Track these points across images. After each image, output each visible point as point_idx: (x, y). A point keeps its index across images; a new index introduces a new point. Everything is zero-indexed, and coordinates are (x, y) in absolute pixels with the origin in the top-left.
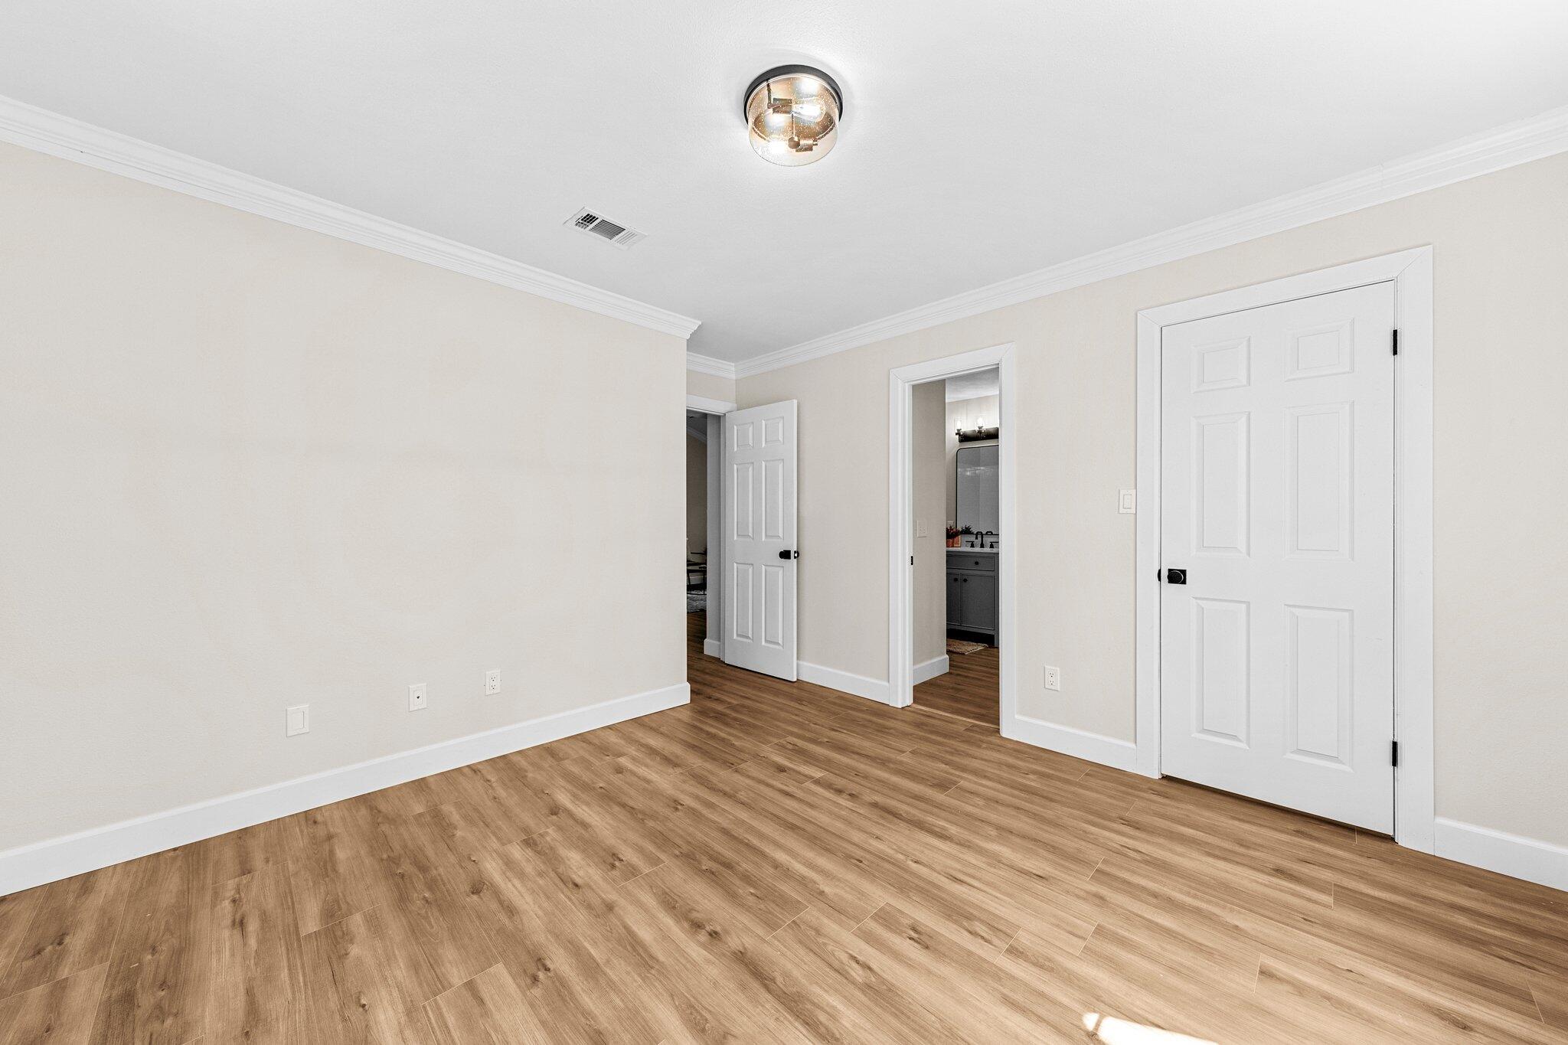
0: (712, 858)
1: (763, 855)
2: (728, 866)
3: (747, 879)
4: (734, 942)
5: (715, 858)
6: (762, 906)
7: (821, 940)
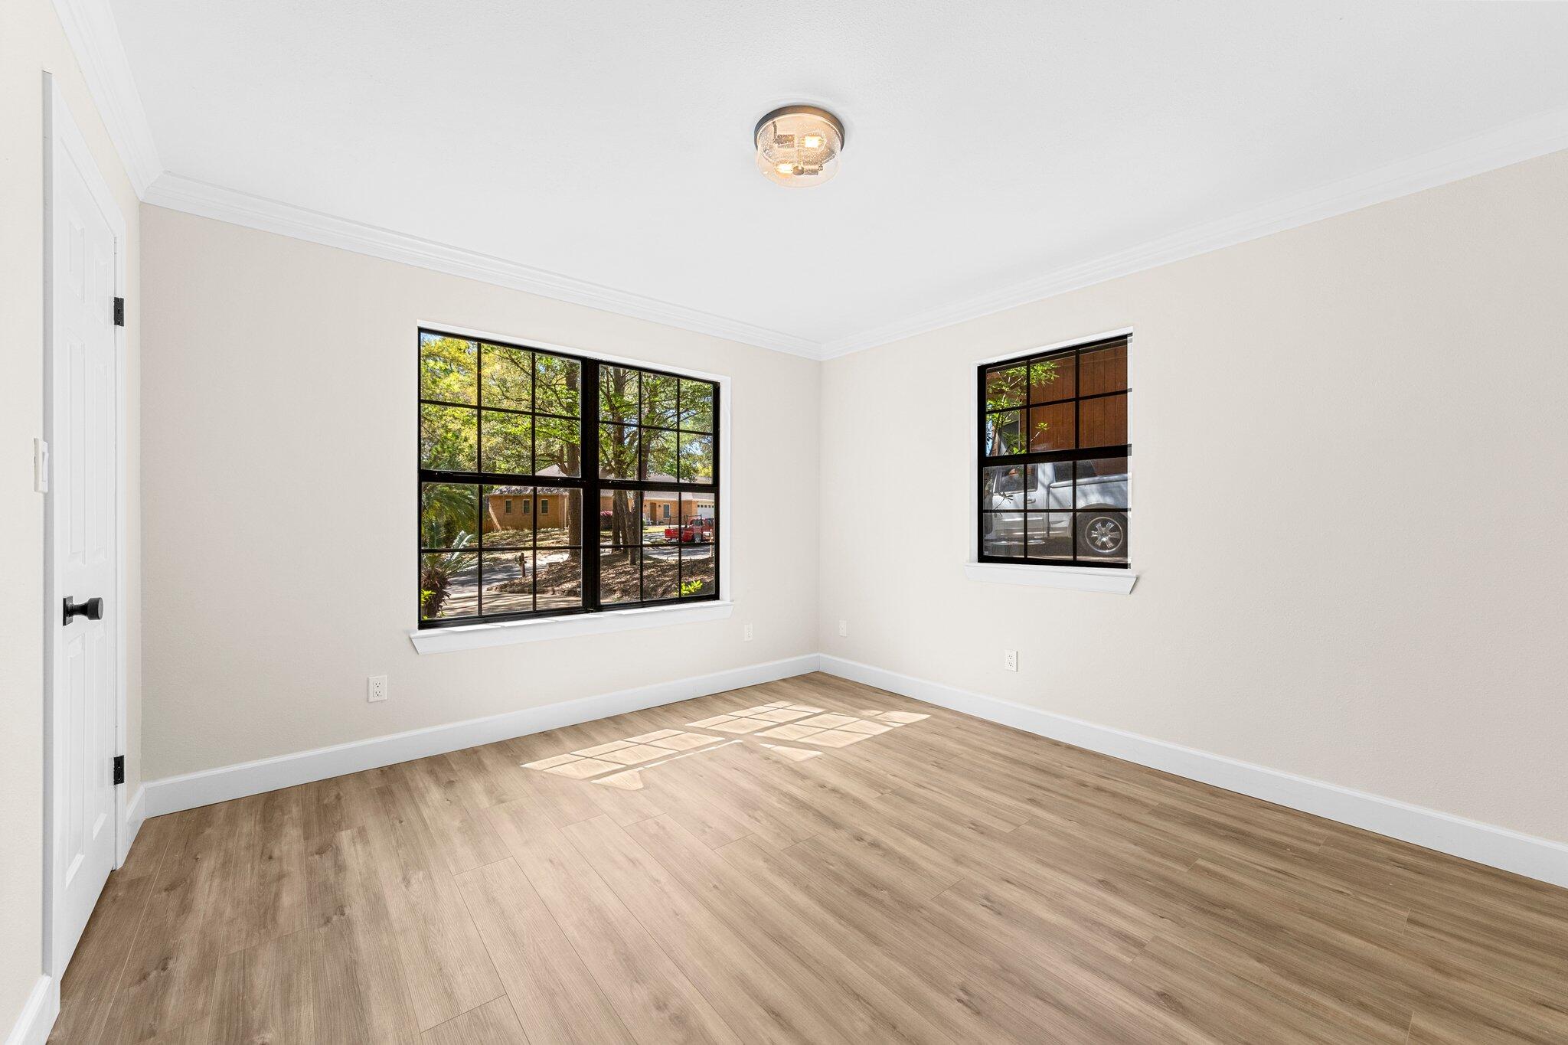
0: (881, 903)
1: (821, 902)
2: (860, 893)
3: (838, 878)
4: (843, 834)
5: (878, 903)
6: (822, 854)
7: (777, 831)
